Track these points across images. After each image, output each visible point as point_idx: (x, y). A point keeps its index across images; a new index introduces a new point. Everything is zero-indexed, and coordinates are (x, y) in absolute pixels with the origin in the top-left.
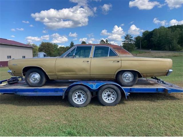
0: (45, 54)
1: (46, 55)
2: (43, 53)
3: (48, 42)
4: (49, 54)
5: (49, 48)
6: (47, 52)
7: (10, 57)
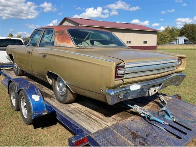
0: (186, 39)
1: (188, 40)
2: (184, 37)
3: (193, 24)
4: (192, 39)
5: (193, 31)
6: (190, 36)
7: (130, 42)
